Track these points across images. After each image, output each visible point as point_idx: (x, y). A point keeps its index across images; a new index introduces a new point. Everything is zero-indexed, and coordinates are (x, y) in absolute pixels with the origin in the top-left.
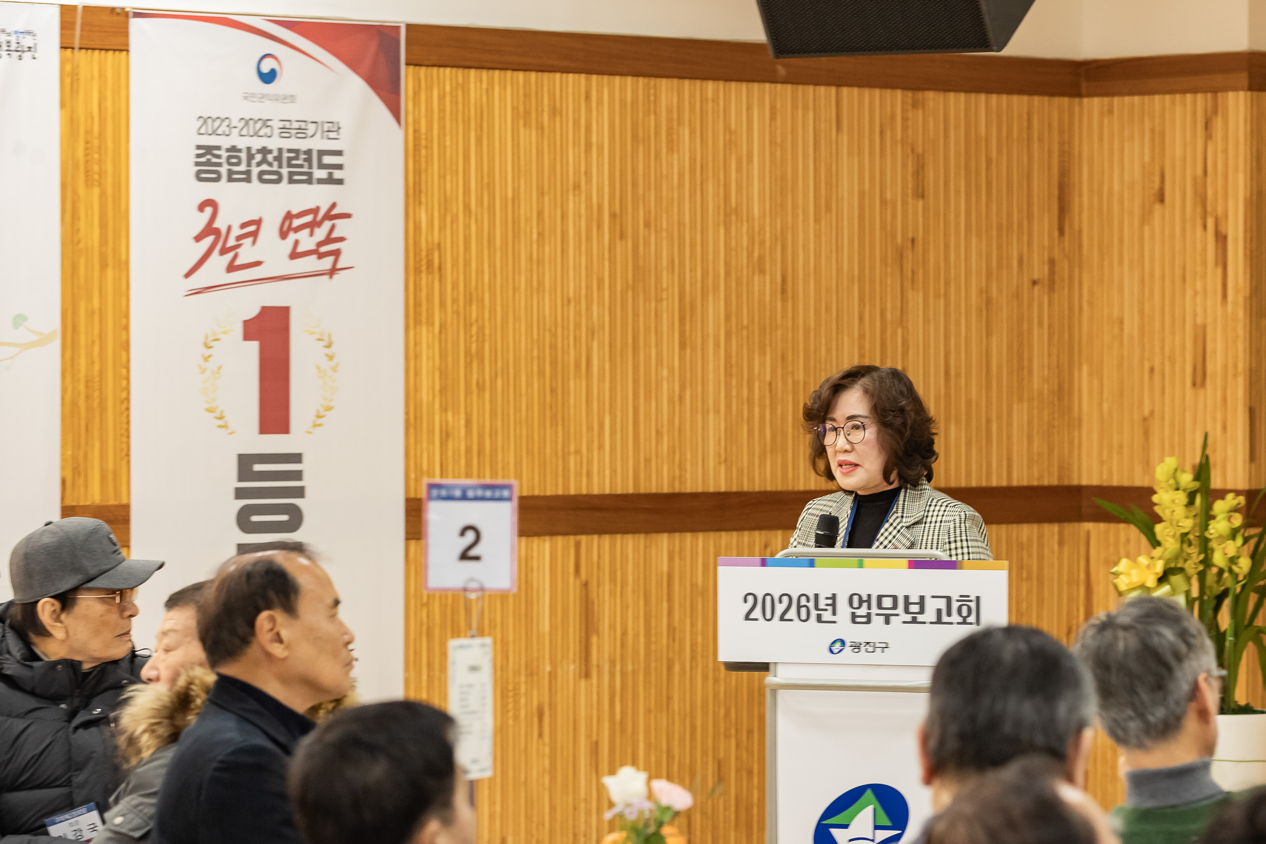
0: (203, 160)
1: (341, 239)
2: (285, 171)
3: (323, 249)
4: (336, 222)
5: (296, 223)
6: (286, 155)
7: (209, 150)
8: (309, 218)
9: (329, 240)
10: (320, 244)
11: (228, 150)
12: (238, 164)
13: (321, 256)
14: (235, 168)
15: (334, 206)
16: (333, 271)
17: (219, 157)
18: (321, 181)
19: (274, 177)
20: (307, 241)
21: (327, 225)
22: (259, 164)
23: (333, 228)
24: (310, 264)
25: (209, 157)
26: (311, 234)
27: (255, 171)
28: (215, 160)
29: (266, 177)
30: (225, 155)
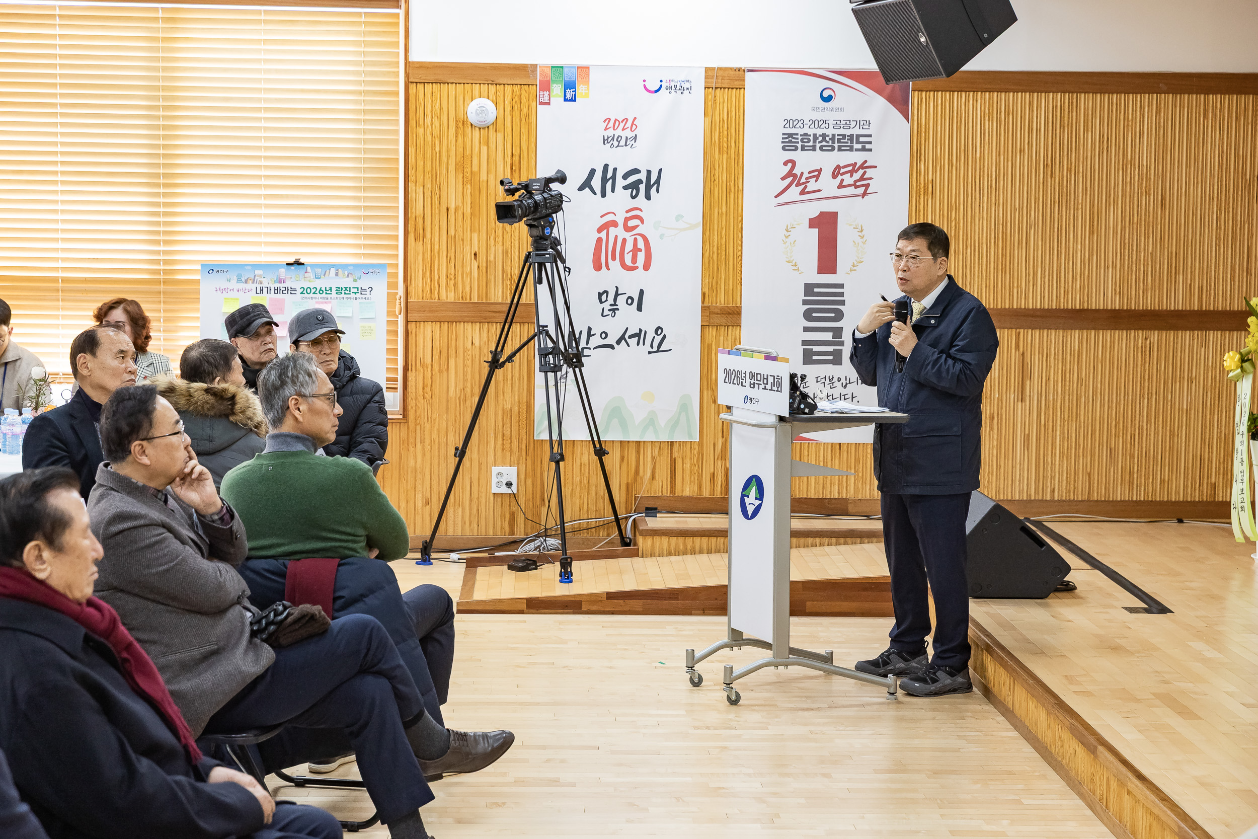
0: (787, 140)
1: (871, 179)
2: (836, 145)
3: (858, 184)
4: (866, 170)
5: (842, 171)
6: (837, 137)
7: (790, 135)
8: (850, 168)
9: (862, 178)
10: (856, 181)
11: (801, 135)
12: (809, 141)
13: (856, 187)
14: (806, 144)
15: (866, 162)
16: (864, 195)
17: (798, 139)
18: (857, 150)
19: (830, 148)
20: (848, 180)
21: (861, 172)
22: (819, 142)
23: (865, 173)
24: (851, 190)
25: (790, 139)
26: (851, 176)
27: (818, 145)
28: (793, 140)
29: (824, 148)
30: (800, 138)
